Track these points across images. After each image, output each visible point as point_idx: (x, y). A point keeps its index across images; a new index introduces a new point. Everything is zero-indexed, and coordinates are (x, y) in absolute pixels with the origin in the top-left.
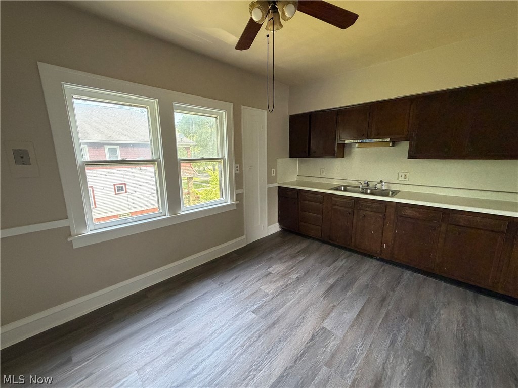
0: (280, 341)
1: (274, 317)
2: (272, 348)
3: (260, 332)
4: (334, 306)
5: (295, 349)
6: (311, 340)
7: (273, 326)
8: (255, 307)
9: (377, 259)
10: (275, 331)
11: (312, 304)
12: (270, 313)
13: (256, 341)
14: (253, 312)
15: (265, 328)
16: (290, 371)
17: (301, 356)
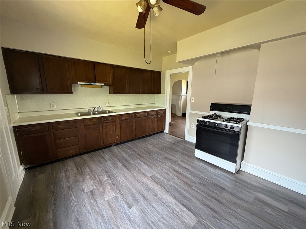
0: (156, 196)
1: (138, 196)
2: (160, 200)
3: (149, 205)
4: (138, 169)
5: (162, 190)
6: (157, 183)
7: (146, 198)
8: (126, 206)
9: (114, 146)
10: (150, 197)
11: (134, 177)
12: (134, 198)
13: (155, 208)
14: (130, 208)
15: (146, 202)
16: (172, 194)
17: (165, 189)
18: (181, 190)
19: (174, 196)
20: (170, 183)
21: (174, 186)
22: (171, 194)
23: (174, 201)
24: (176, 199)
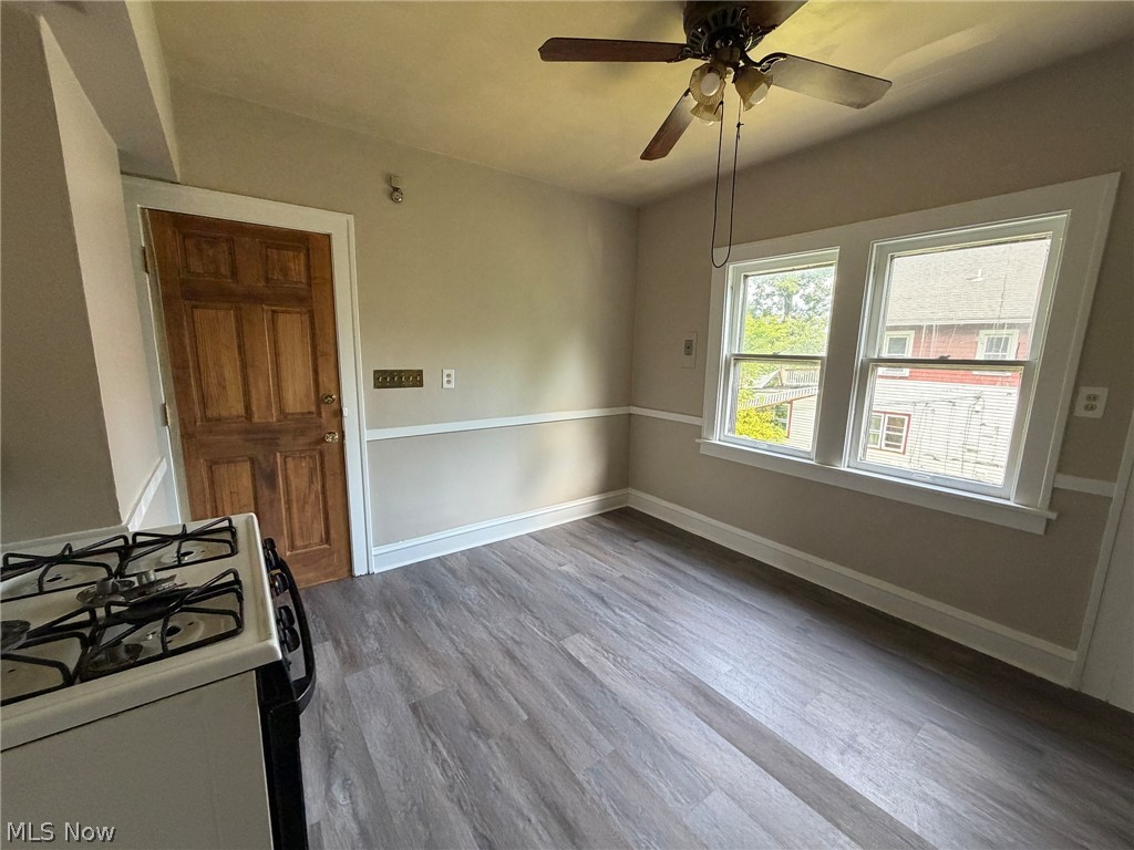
16: (609, 697)
17: (635, 719)
18: (577, 712)
19: (605, 694)
20: (612, 743)
21: (600, 727)
22: (616, 701)
23: (607, 680)
24: (602, 685)
